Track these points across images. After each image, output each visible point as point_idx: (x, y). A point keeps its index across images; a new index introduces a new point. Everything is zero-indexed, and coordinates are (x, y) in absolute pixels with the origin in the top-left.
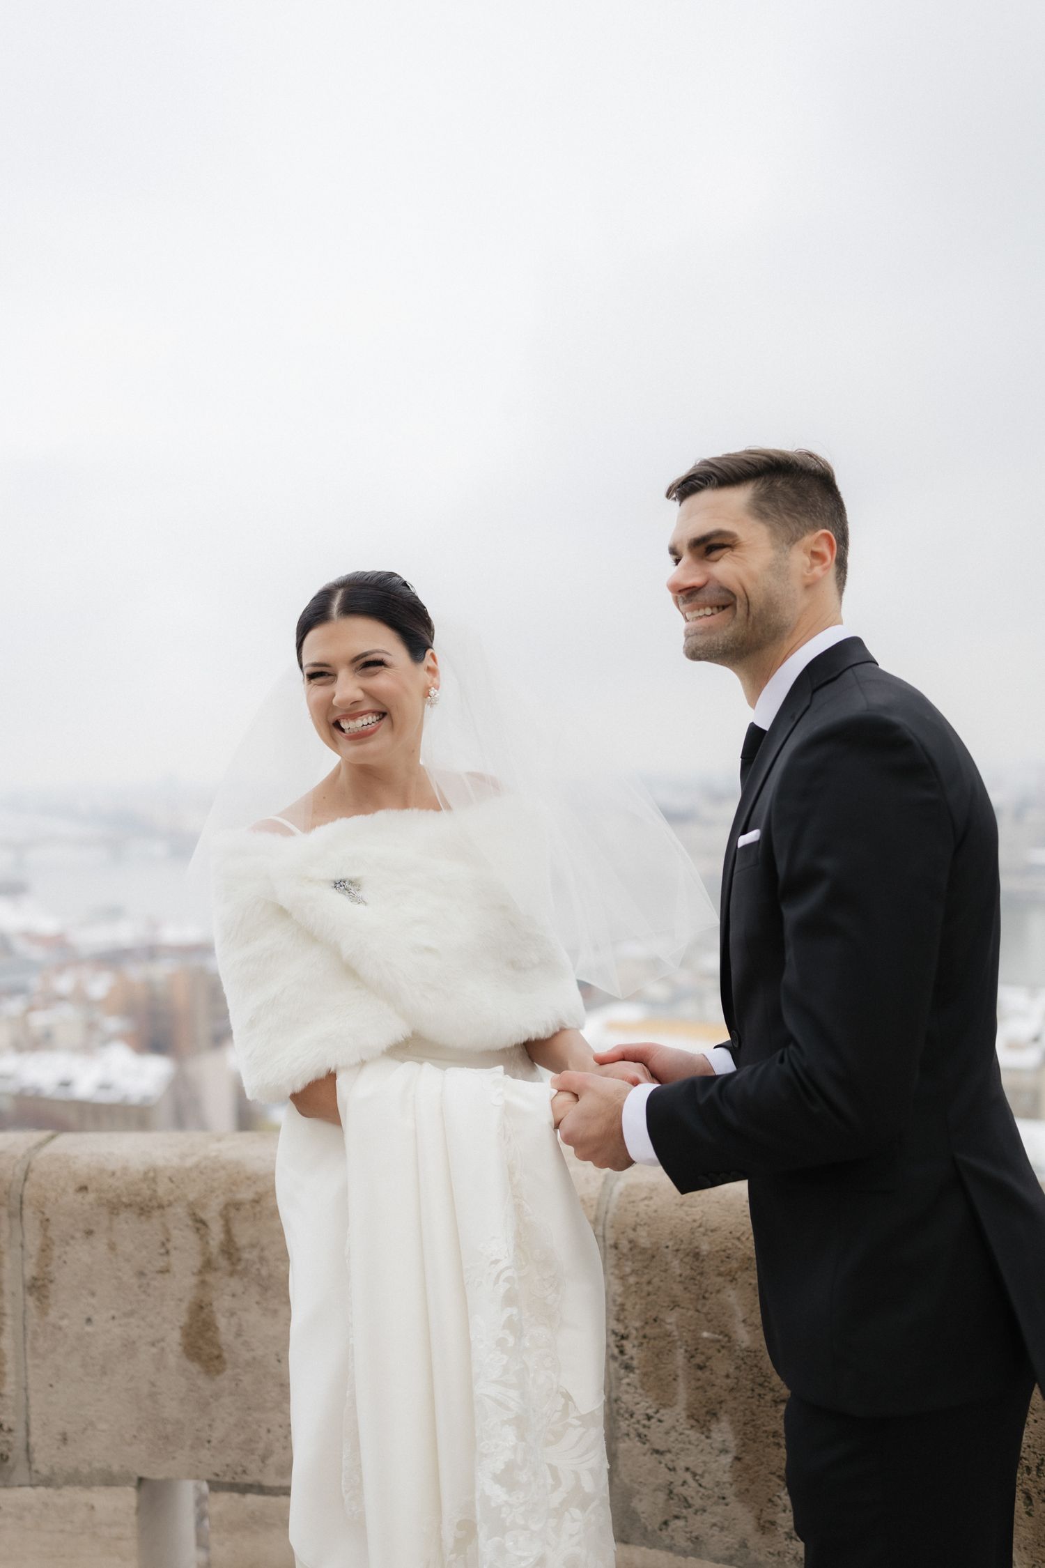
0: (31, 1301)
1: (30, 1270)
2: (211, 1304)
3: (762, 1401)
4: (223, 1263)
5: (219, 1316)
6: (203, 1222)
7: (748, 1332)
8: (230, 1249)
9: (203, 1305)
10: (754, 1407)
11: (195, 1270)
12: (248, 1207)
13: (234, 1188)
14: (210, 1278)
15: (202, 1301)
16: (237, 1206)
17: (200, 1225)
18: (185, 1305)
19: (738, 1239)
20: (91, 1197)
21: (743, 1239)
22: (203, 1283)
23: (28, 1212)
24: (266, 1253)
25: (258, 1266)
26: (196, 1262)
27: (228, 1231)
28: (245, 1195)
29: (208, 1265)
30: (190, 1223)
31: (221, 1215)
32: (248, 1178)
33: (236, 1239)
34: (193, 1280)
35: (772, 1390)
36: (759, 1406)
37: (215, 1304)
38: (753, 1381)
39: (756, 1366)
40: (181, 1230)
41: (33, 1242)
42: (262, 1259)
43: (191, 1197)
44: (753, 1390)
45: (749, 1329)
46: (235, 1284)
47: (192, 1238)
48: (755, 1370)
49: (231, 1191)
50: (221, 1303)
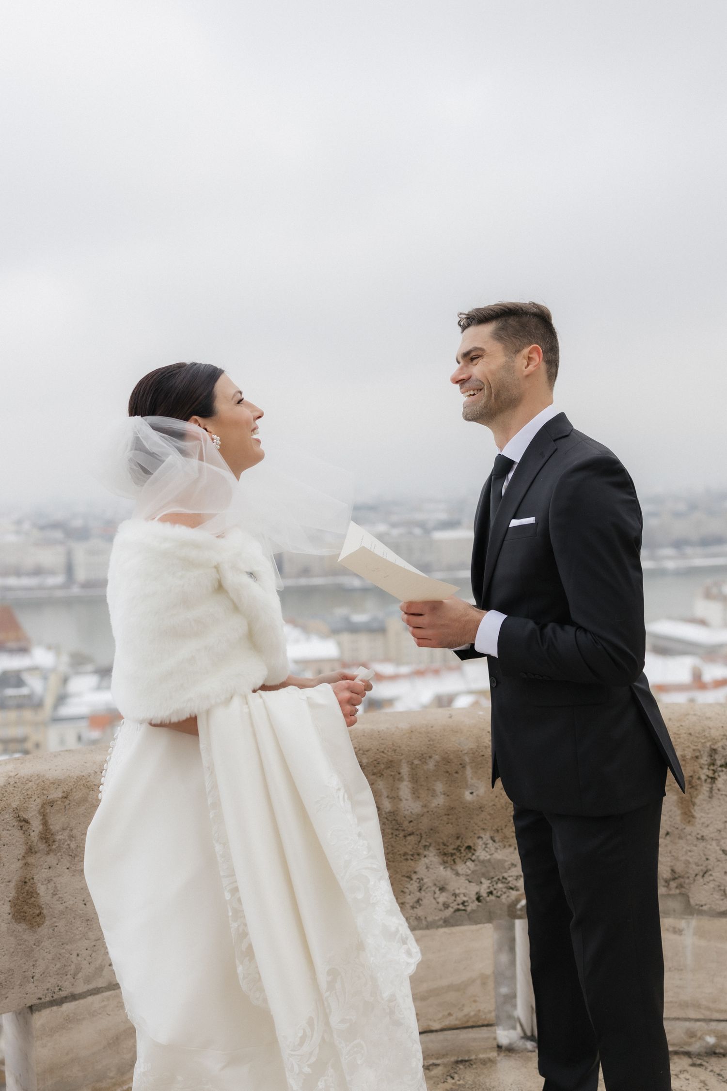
2: (33, 879)
3: (398, 838)
4: (42, 846)
5: (39, 885)
6: (26, 821)
7: (390, 802)
8: (47, 837)
9: (27, 880)
10: (393, 843)
11: (20, 857)
12: (59, 802)
13: (45, 792)
14: (31, 860)
15: (25, 878)
16: (52, 803)
17: (23, 823)
18: (12, 885)
19: (383, 752)
21: (385, 751)
22: (26, 864)
24: (75, 831)
25: (69, 842)
26: (21, 850)
27: (45, 823)
28: (56, 794)
29: (30, 850)
30: (16, 824)
31: (40, 813)
32: (54, 783)
33: (51, 827)
34: (20, 864)
35: (403, 830)
36: (395, 842)
37: (36, 877)
38: (392, 829)
39: (394, 820)
40: (8, 830)
42: (71, 837)
43: (14, 805)
44: (392, 834)
45: (390, 800)
46: (51, 859)
47: (18, 834)
48: (394, 822)
49: (44, 795)
50: (40, 875)
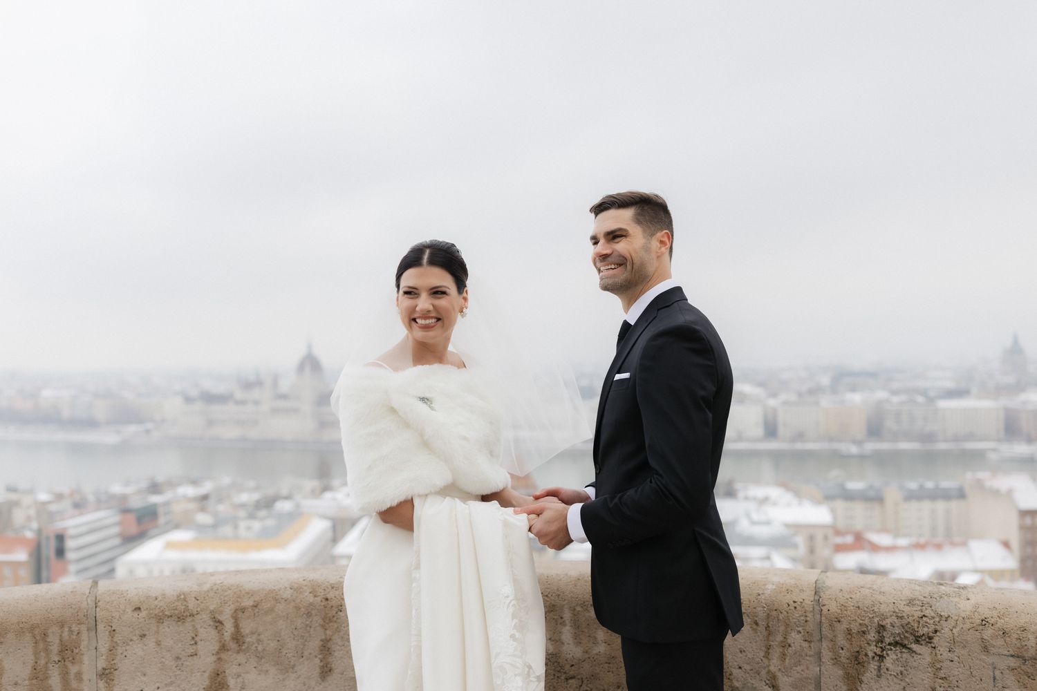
0: (101, 684)
1: (101, 664)
2: (225, 672)
3: (560, 680)
4: (233, 645)
5: (230, 678)
6: (221, 622)
7: (552, 644)
8: (238, 637)
9: (219, 673)
10: (555, 684)
11: (214, 652)
12: (250, 610)
13: (239, 600)
14: (224, 656)
15: (218, 671)
16: (243, 610)
17: (218, 624)
18: (207, 675)
19: (547, 596)
20: (144, 613)
21: (549, 595)
22: (219, 659)
23: (100, 627)
24: (262, 637)
25: (256, 645)
26: (216, 647)
27: (237, 626)
28: (248, 603)
29: (223, 648)
30: (212, 623)
31: (232, 617)
32: (248, 593)
33: (242, 630)
34: (214, 658)
35: (565, 673)
36: (557, 683)
37: (227, 671)
38: (554, 670)
39: (556, 662)
40: (205, 628)
41: (104, 645)
42: (259, 641)
43: (212, 608)
44: (554, 675)
45: (553, 643)
46: (241, 658)
47: (213, 633)
48: (556, 664)
49: (238, 601)
50: (231, 670)
